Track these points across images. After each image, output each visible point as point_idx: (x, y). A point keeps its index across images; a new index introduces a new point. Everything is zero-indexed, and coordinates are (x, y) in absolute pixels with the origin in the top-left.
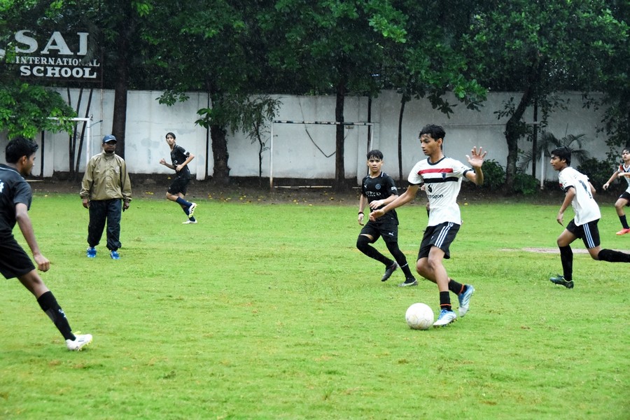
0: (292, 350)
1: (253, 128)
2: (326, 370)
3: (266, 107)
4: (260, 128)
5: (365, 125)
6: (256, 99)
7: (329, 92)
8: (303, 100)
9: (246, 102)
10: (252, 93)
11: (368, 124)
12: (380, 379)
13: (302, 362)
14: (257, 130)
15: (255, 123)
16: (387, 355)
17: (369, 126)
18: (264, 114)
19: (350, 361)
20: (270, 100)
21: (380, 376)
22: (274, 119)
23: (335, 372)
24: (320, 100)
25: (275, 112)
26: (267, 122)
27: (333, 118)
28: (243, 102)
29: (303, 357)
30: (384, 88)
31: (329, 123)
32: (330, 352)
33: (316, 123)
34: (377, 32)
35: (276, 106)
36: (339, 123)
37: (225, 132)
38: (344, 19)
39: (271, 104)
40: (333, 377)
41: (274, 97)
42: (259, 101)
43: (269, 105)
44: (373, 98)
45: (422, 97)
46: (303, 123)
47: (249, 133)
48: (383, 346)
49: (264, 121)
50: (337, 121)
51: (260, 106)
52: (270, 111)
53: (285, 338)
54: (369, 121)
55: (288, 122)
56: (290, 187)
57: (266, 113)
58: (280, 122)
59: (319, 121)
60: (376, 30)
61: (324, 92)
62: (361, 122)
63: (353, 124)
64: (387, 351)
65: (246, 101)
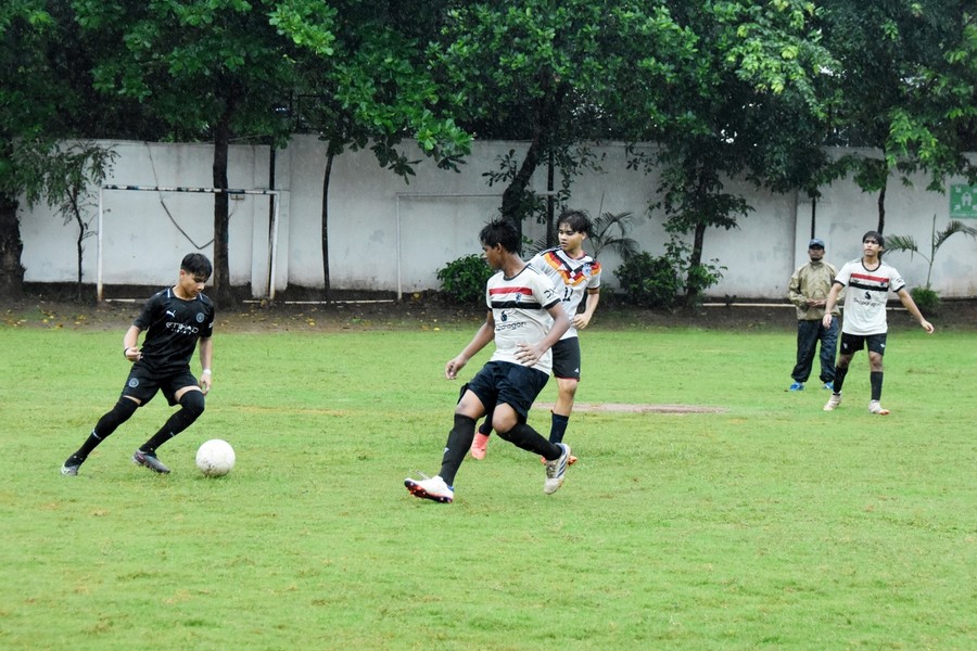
0: (126, 585)
1: (66, 197)
2: (187, 618)
3: (90, 161)
4: (79, 198)
5: (264, 193)
6: (70, 147)
7: (204, 138)
8: (158, 149)
9: (53, 152)
10: (64, 136)
11: (269, 192)
12: (280, 632)
13: (144, 606)
14: (74, 201)
15: (71, 188)
16: (293, 589)
17: (272, 197)
18: (87, 172)
19: (228, 602)
20: (98, 148)
21: (280, 627)
22: (104, 182)
23: (201, 624)
24: (185, 148)
25: (106, 170)
26: (91, 187)
27: (209, 183)
28: (48, 151)
29: (145, 596)
30: (296, 132)
31: (202, 191)
32: (193, 587)
33: (179, 190)
34: (284, 36)
35: (108, 160)
36: (219, 190)
37: (16, 204)
38: (225, 14)
39: (98, 156)
40: (197, 630)
41: (104, 144)
42: (77, 151)
43: (95, 158)
44: (278, 149)
45: (363, 147)
46: (157, 189)
47: (59, 207)
48: (289, 575)
49: (87, 186)
50: (216, 186)
51: (81, 159)
52: (98, 168)
53: (115, 565)
54: (272, 187)
55: (129, 188)
56: (133, 300)
57: (90, 172)
58: (114, 188)
59: (182, 186)
60: (281, 32)
61: (186, 135)
62: (256, 189)
63: (243, 192)
64: (294, 584)
65: (55, 150)
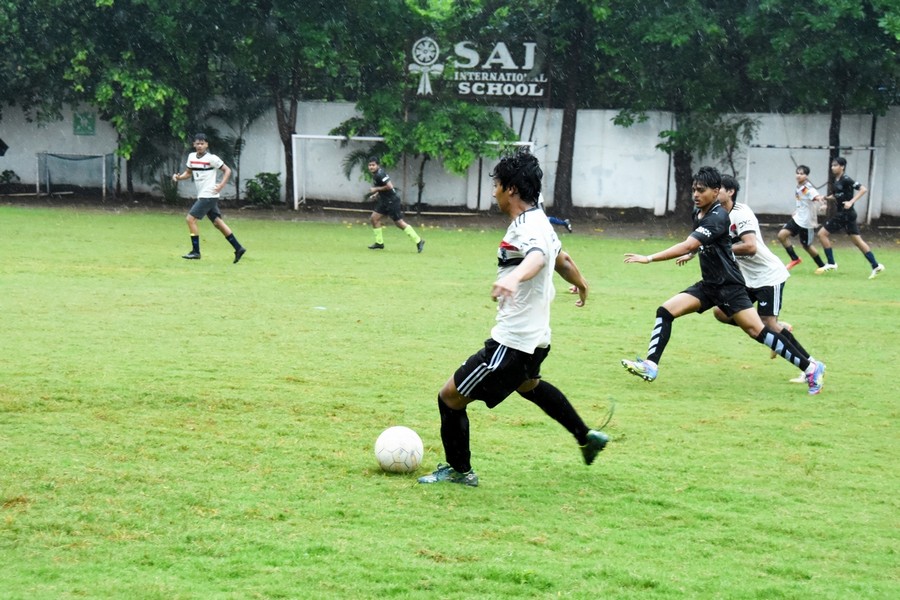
0: (767, 415)
1: (725, 153)
2: (809, 440)
3: (742, 128)
4: (734, 154)
5: (867, 149)
6: (729, 118)
7: (823, 110)
8: (790, 119)
9: (717, 122)
10: (725, 112)
11: (871, 148)
12: (877, 454)
13: (778, 431)
14: (730, 156)
15: (728, 147)
16: (886, 426)
17: (872, 151)
18: (740, 136)
19: (838, 432)
20: (747, 120)
21: (877, 451)
22: (752, 143)
23: (819, 444)
24: (810, 119)
25: (753, 134)
26: (742, 146)
27: (826, 142)
28: (714, 122)
29: (780, 424)
30: (893, 104)
31: (820, 148)
32: (813, 420)
33: (804, 147)
34: (889, 35)
35: (755, 127)
36: (833, 147)
37: (690, 159)
38: (846, 20)
39: (748, 124)
40: (816, 448)
41: (752, 116)
42: (734, 121)
43: (746, 125)
44: (879, 117)
46: (788, 147)
47: (719, 160)
48: (882, 416)
49: (740, 145)
50: (831, 145)
51: (736, 127)
52: (747, 133)
53: (758, 402)
54: (872, 145)
55: (769, 146)
56: (767, 225)
57: (742, 136)
58: (758, 146)
59: (807, 144)
60: (886, 32)
61: (812, 109)
62: (862, 146)
63: (850, 148)
64: (886, 422)
65: (718, 121)
